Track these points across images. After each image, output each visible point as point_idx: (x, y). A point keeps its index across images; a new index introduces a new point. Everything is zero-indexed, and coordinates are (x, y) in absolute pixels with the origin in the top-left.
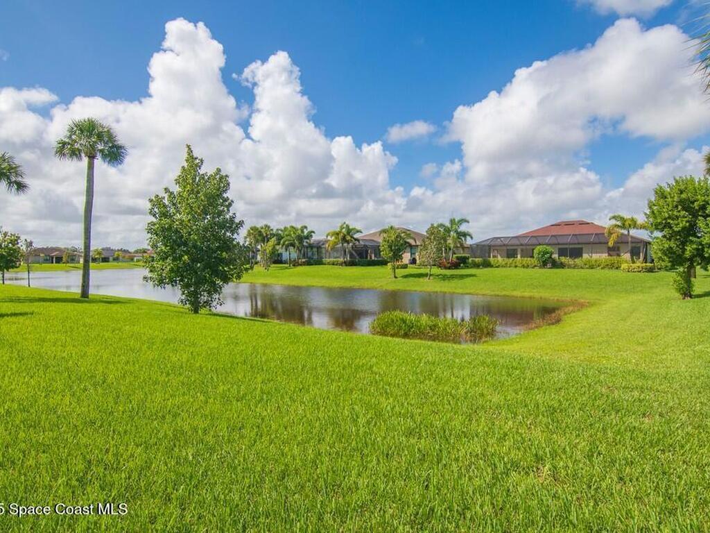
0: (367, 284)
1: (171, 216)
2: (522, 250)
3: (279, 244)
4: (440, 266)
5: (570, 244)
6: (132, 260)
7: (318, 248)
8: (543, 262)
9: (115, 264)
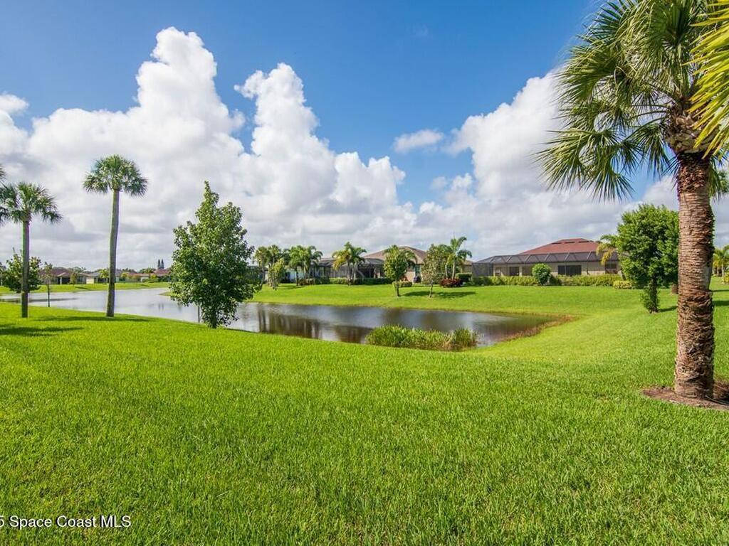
0: (371, 302)
1: (193, 245)
2: (523, 268)
3: (287, 264)
4: (442, 284)
5: (566, 262)
6: (138, 280)
7: (325, 267)
8: (541, 279)
9: (122, 284)
